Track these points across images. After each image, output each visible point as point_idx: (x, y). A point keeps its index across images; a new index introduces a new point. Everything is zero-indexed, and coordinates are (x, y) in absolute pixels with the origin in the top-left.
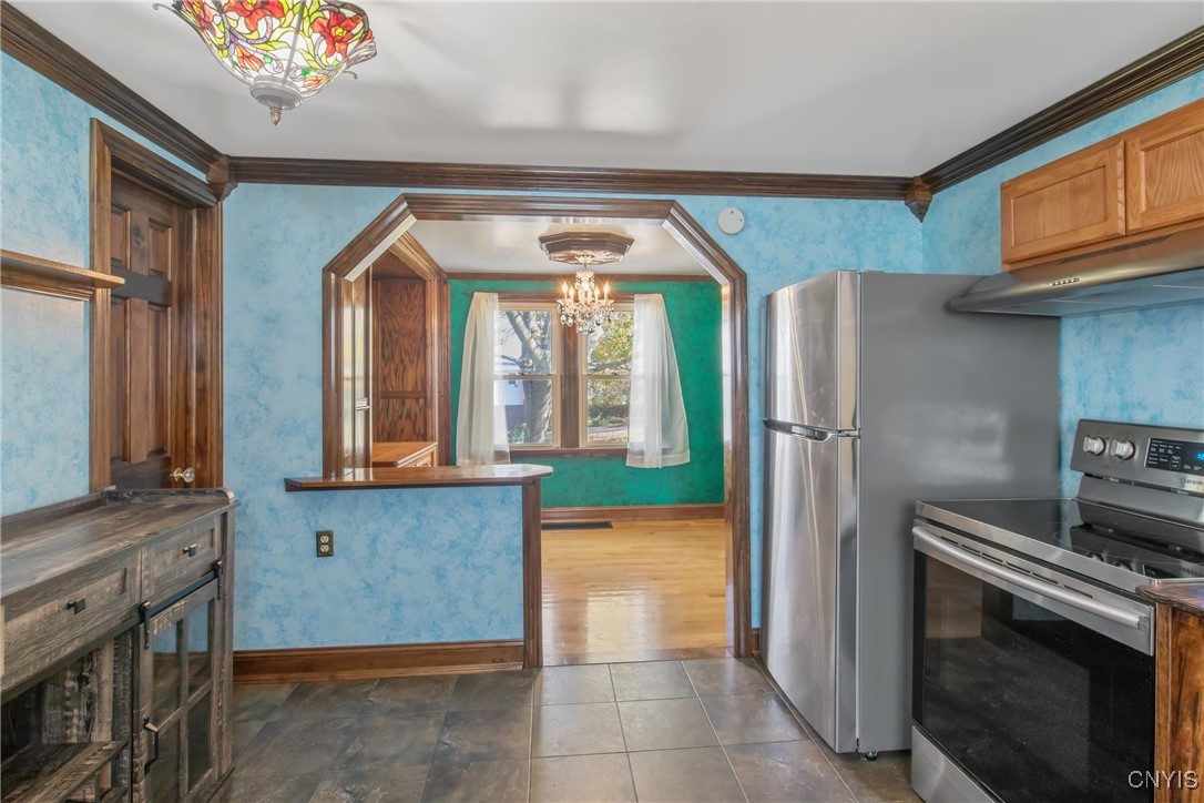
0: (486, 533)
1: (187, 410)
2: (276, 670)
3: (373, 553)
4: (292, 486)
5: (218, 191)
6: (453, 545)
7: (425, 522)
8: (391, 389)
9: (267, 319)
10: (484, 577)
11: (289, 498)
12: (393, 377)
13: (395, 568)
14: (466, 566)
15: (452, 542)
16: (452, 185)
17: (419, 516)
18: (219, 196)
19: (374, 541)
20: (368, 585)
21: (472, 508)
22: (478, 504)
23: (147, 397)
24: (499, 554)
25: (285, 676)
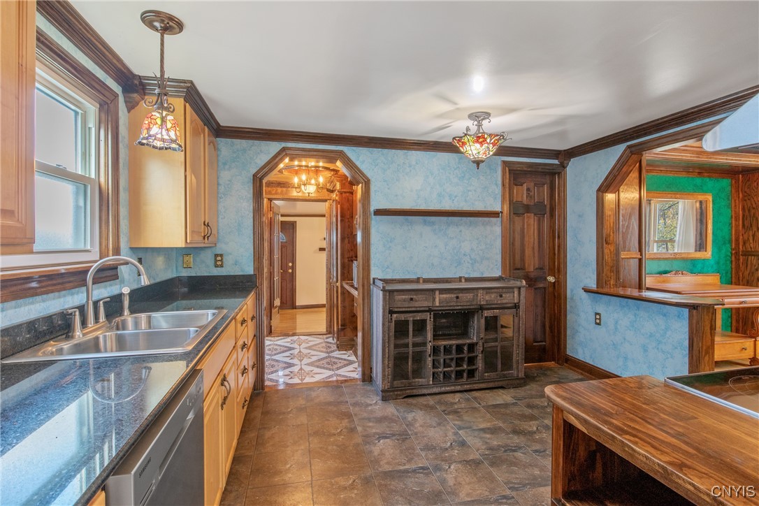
0: (669, 333)
1: (555, 254)
2: (582, 369)
3: (616, 328)
4: (587, 290)
5: (563, 166)
6: (651, 335)
7: (638, 319)
8: (749, 249)
9: (579, 216)
10: (667, 358)
11: (584, 295)
12: (751, 241)
13: (625, 339)
14: (658, 349)
15: (651, 333)
16: (650, 133)
17: (635, 315)
18: (564, 167)
19: (616, 323)
20: (614, 344)
21: (661, 316)
22: (665, 315)
23: (533, 248)
24: (676, 348)
25: (583, 373)
